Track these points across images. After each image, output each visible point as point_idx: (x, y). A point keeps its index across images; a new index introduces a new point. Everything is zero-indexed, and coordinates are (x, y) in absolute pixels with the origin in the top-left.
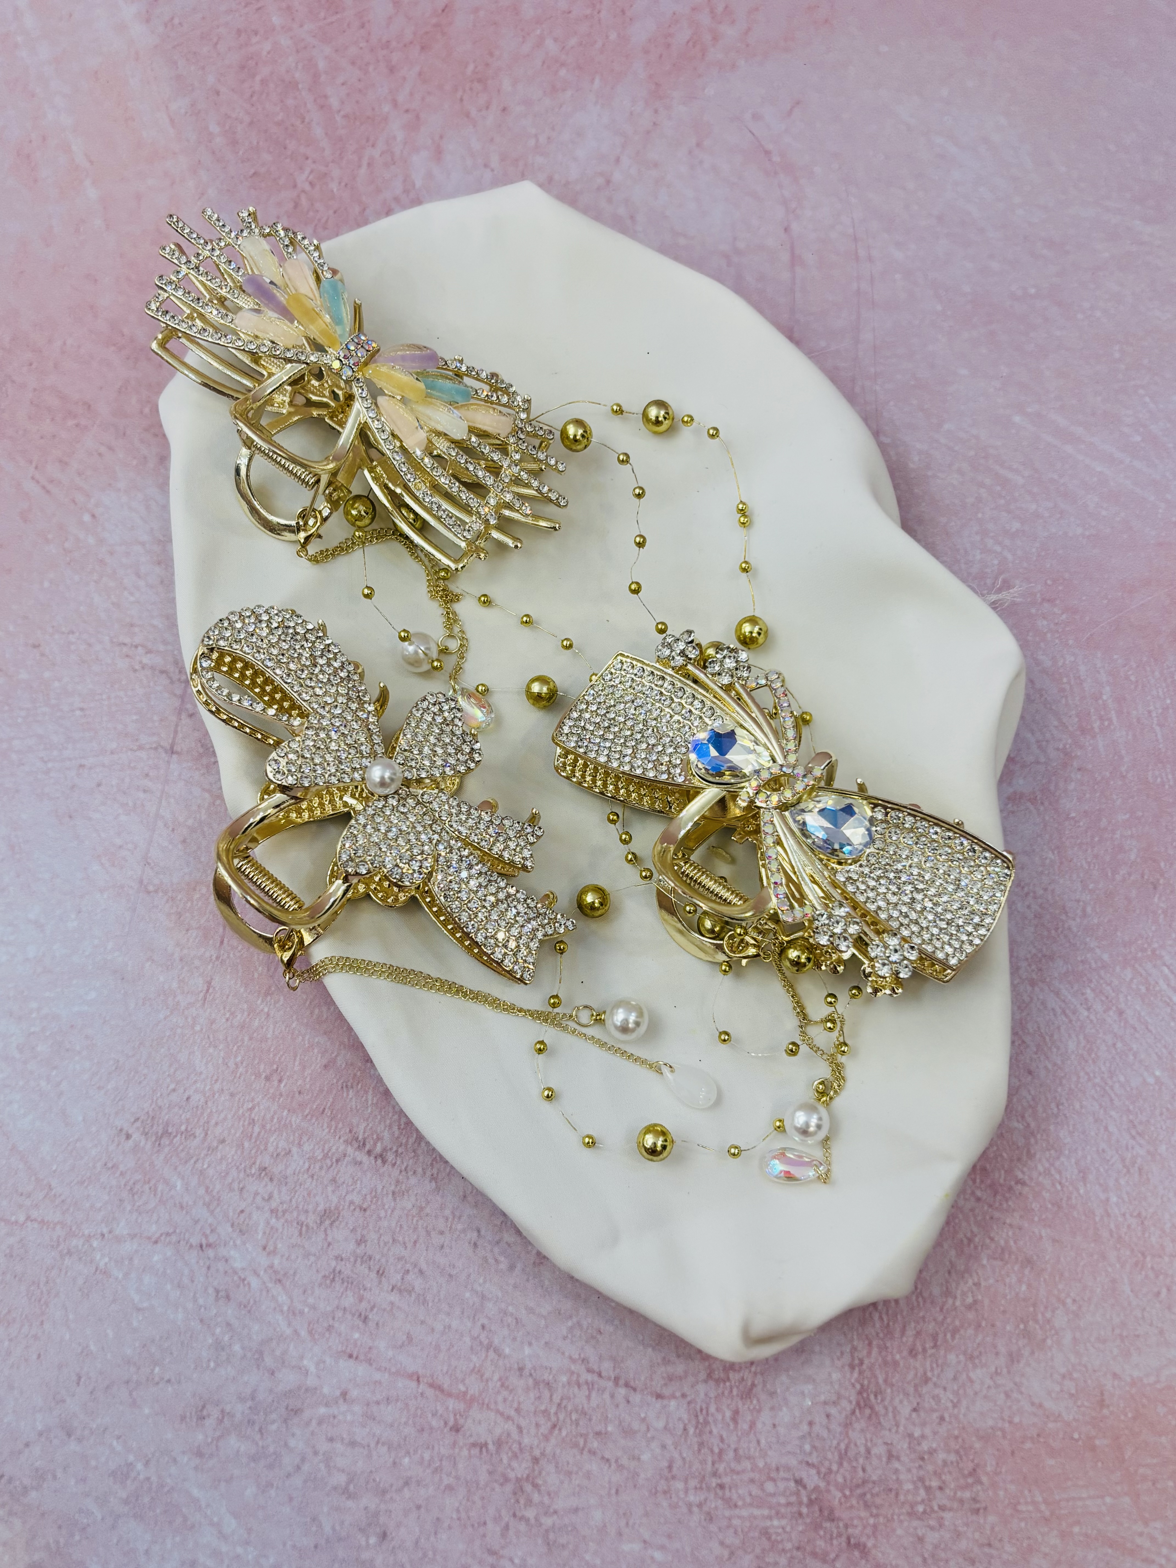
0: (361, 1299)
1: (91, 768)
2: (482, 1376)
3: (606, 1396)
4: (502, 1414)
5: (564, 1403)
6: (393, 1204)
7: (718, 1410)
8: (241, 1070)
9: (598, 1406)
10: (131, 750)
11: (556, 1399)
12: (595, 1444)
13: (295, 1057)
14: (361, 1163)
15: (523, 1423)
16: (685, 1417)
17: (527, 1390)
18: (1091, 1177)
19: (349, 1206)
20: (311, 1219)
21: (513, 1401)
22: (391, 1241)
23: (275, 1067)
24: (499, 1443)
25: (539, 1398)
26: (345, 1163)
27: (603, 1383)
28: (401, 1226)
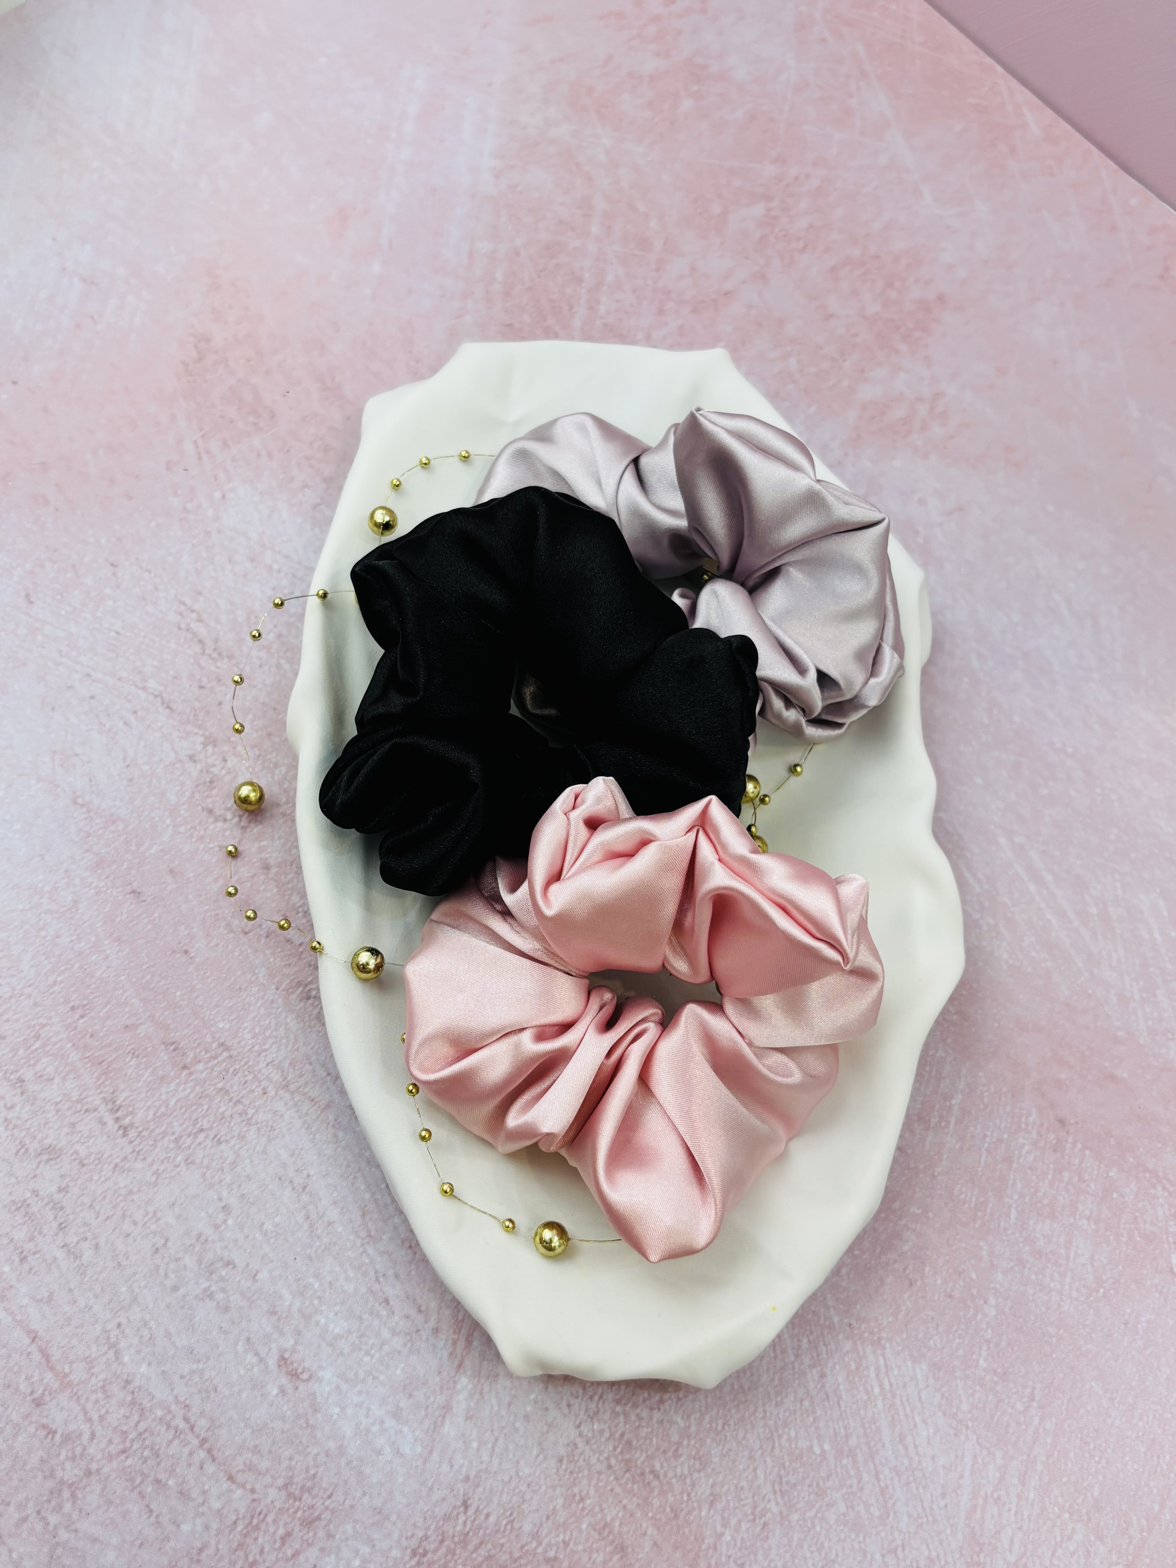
0: (31, 1239)
1: (94, 681)
2: (91, 1368)
3: (186, 1450)
4: (86, 1413)
5: (147, 1434)
6: (110, 1174)
7: (274, 1521)
8: (57, 988)
9: (173, 1455)
10: (136, 686)
11: (142, 1426)
12: (150, 1489)
13: (108, 1003)
14: (105, 1124)
15: (99, 1432)
16: (242, 1511)
17: (121, 1404)
18: (719, 1506)
19: (72, 1155)
20: (34, 1147)
21: (103, 1406)
22: (88, 1204)
23: (85, 1002)
24: (67, 1438)
25: (127, 1417)
26: (92, 1116)
27: (190, 1437)
28: (104, 1198)
